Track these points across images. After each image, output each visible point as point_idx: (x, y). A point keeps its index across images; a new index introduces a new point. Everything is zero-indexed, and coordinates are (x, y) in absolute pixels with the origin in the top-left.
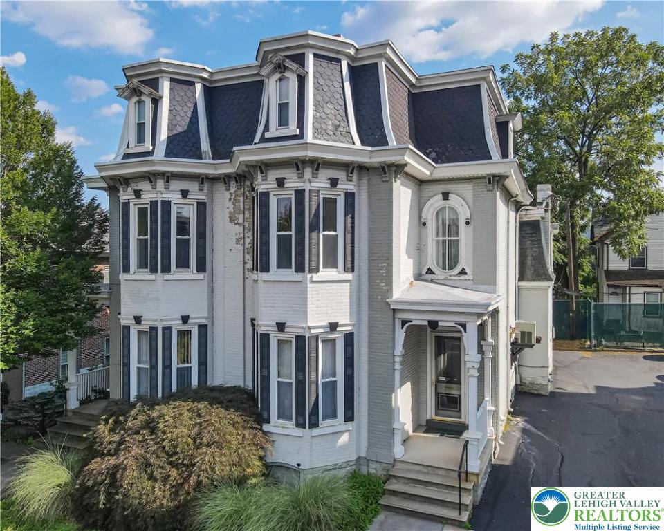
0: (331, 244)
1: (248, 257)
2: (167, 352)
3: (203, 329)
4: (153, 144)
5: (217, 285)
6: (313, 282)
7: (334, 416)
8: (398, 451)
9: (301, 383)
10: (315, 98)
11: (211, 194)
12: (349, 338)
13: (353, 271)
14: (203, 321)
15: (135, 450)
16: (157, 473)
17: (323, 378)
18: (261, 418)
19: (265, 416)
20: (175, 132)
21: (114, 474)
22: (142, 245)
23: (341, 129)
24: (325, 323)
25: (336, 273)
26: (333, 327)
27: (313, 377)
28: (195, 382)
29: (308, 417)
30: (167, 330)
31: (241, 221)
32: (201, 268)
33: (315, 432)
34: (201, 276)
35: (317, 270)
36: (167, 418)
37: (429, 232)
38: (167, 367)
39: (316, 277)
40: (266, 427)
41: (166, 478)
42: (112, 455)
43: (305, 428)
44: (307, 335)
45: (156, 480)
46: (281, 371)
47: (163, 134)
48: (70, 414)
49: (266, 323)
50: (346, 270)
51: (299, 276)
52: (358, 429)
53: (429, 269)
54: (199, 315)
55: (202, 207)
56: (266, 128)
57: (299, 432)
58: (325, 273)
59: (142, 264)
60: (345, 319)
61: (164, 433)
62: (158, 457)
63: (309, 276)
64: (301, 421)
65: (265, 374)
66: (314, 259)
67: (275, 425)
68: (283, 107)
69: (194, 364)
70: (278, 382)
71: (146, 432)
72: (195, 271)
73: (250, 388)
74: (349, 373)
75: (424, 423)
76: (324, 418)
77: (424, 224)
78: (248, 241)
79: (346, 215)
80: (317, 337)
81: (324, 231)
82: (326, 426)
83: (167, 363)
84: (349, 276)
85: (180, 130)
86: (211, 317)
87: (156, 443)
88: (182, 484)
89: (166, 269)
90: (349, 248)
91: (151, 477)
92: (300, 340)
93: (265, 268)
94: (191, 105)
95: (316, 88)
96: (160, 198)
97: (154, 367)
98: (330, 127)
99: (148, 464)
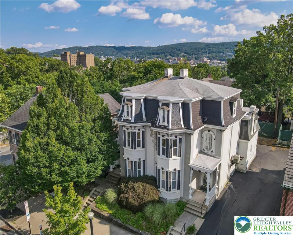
0: (175, 150)
1: (155, 146)
2: (135, 167)
3: (144, 161)
4: (131, 117)
5: (148, 151)
6: (170, 160)
7: (175, 188)
8: (190, 197)
9: (167, 182)
10: (172, 116)
11: (146, 129)
12: (179, 172)
13: (181, 156)
14: (144, 160)
15: (131, 194)
16: (136, 199)
17: (172, 180)
18: (158, 187)
19: (159, 187)
20: (136, 114)
21: (127, 198)
22: (129, 141)
23: (178, 123)
24: (173, 169)
25: (176, 157)
26: (175, 170)
27: (170, 180)
28: (142, 174)
29: (168, 189)
30: (135, 162)
31: (153, 136)
32: (143, 147)
33: (170, 192)
34: (143, 149)
35: (171, 157)
36: (137, 187)
37: (204, 139)
38: (136, 170)
39: (171, 159)
40: (159, 189)
41: (137, 201)
42: (126, 194)
43: (168, 191)
44: (169, 172)
45: (135, 201)
46: (163, 177)
47: (134, 115)
48: (111, 172)
49: (159, 167)
50: (179, 156)
51: (167, 158)
52: (181, 191)
53: (204, 149)
54: (143, 159)
55: (143, 132)
56: (160, 122)
57: (166, 192)
58: (174, 157)
59: (129, 145)
60: (178, 168)
61: (136, 190)
62: (135, 196)
63: (169, 159)
64: (167, 189)
65: (159, 178)
66: (171, 155)
67: (161, 189)
68: (164, 118)
69: (142, 169)
70: (162, 180)
71: (132, 189)
72: (142, 148)
73: (155, 177)
74: (179, 179)
75: (200, 186)
76: (172, 189)
77: (203, 137)
78: (155, 142)
79: (179, 143)
80: (171, 172)
81: (174, 147)
82: (173, 191)
83: (135, 169)
84: (180, 158)
85: (137, 113)
86: (146, 158)
87: (135, 193)
88: (141, 203)
89: (135, 148)
90: (180, 151)
91: (134, 200)
92: (167, 172)
93: (159, 155)
94: (140, 106)
95: (172, 113)
96: (133, 131)
97: (132, 170)
98: (176, 123)
99: (133, 197)
